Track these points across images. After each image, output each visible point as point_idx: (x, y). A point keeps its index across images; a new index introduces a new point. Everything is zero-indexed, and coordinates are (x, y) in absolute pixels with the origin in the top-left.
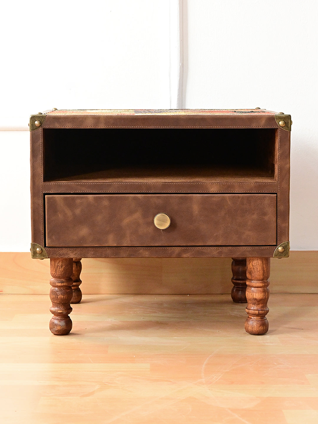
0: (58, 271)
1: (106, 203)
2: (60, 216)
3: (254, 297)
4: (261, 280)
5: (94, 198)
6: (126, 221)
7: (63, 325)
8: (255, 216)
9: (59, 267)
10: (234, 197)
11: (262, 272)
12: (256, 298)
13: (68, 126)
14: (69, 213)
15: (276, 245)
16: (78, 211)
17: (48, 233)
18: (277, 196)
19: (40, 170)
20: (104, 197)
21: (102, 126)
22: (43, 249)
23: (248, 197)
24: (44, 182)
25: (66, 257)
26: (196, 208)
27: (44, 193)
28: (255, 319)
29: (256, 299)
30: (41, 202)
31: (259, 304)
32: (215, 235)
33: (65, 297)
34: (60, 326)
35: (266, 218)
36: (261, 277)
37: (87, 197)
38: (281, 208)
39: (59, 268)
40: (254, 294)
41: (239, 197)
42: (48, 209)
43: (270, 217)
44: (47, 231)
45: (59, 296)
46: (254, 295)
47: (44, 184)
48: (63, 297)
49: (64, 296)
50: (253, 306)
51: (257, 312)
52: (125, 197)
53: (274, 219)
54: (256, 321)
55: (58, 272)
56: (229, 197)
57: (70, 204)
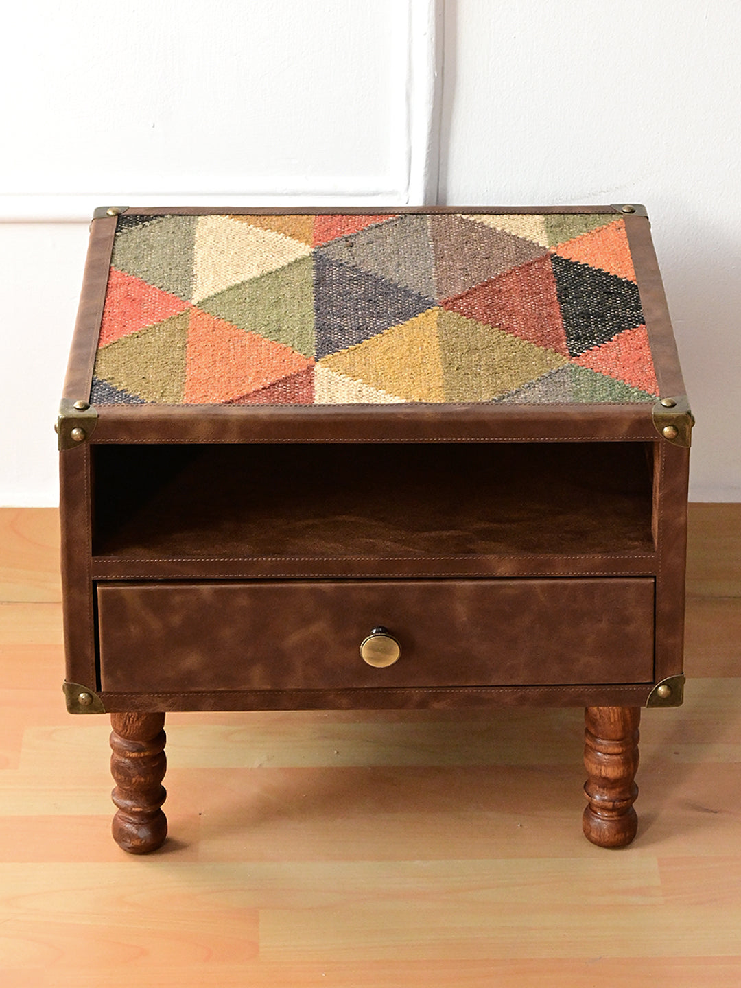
0: (129, 727)
1: (243, 601)
2: (134, 630)
3: (603, 774)
4: (618, 740)
5: (216, 592)
6: (294, 638)
7: (145, 837)
8: (603, 626)
9: (131, 719)
10: (554, 586)
11: (619, 726)
12: (608, 776)
13: (151, 439)
14: (155, 624)
15: (653, 683)
16: (176, 620)
17: (106, 665)
18: (655, 583)
19: (85, 533)
20: (240, 589)
21: (233, 439)
22: (94, 694)
23: (587, 586)
24: (93, 556)
25: (150, 710)
26: (461, 611)
27: (93, 581)
28: (606, 817)
29: (606, 778)
30: (87, 599)
31: (613, 788)
32: (508, 664)
33: (148, 779)
34: (139, 838)
35: (631, 629)
36: (619, 735)
37: (198, 590)
38: (664, 606)
39: (133, 721)
40: (603, 768)
41: (565, 587)
42: (103, 615)
43: (640, 626)
44: (103, 660)
45: (134, 779)
46: (603, 770)
47: (93, 561)
48: (142, 780)
49: (145, 777)
50: (601, 790)
51: (610, 805)
52: (290, 589)
53: (649, 631)
54: (607, 821)
55: (130, 730)
56: (541, 586)
57: (158, 605)
